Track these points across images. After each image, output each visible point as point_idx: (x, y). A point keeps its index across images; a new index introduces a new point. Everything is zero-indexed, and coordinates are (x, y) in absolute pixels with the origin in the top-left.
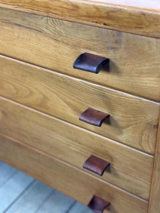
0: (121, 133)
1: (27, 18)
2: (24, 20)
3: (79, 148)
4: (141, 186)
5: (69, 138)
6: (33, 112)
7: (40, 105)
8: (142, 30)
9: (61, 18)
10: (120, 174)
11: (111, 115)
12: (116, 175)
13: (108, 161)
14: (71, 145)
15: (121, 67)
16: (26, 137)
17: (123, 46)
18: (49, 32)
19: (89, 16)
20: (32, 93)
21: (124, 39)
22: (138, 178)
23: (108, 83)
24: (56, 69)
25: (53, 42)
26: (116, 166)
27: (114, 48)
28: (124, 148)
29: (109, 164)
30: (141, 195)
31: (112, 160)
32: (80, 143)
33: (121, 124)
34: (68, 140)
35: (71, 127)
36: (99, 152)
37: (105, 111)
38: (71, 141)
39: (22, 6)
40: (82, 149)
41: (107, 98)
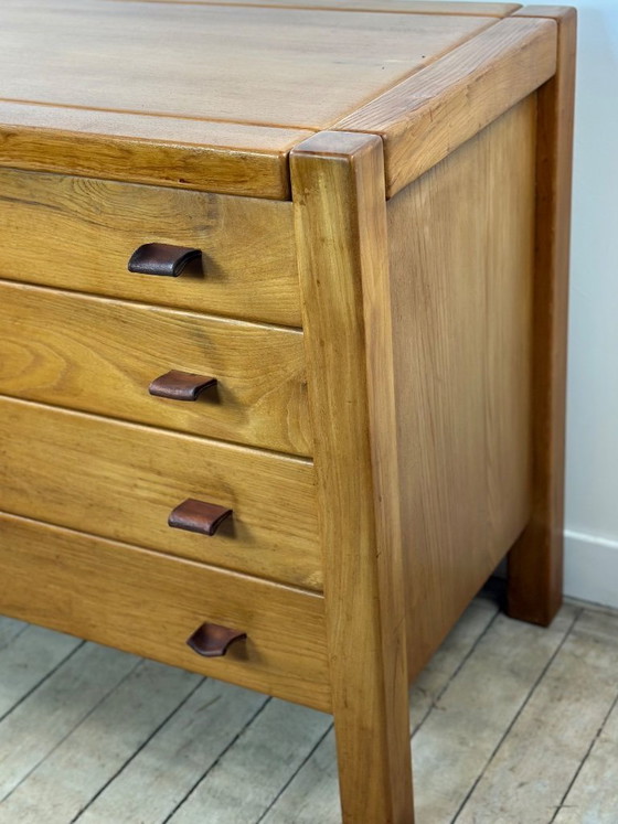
0: (243, 420)
1: (29, 182)
2: (21, 187)
3: (158, 487)
4: (304, 553)
5: (133, 466)
6: (41, 412)
7: (58, 389)
8: (246, 186)
9: (100, 174)
10: (258, 533)
11: (219, 378)
12: (249, 540)
13: (227, 504)
14: (140, 483)
15: (225, 265)
16: (22, 492)
17: (222, 222)
18: (77, 208)
19: (152, 168)
20: (38, 358)
21: (222, 208)
22: (294, 531)
23: (205, 305)
24: (95, 289)
25: (86, 229)
26: (246, 516)
27: (207, 228)
28: (256, 457)
29: (230, 512)
30: (307, 582)
31: (235, 501)
32: (159, 473)
33: (242, 395)
34: (132, 470)
35: (137, 432)
36: (205, 486)
37: (206, 372)
38: (140, 474)
39: (21, 158)
40: (164, 489)
41: (206, 338)
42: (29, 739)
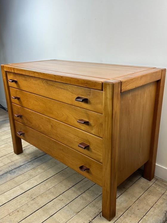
0: (92, 130)
1: (64, 85)
3: (78, 140)
4: (100, 156)
5: (75, 135)
6: (63, 124)
7: (65, 121)
8: (96, 87)
9: (74, 84)
10: (93, 150)
11: (89, 122)
12: (91, 151)
13: (88, 144)
14: (76, 138)
15: (91, 102)
16: (59, 137)
17: (92, 94)
18: (70, 90)
19: (82, 83)
20: (63, 115)
21: (92, 92)
22: (99, 151)
23: (88, 108)
24: (71, 104)
25: (71, 93)
26: (91, 147)
27: (89, 95)
28: (94, 137)
29: (89, 146)
30: (100, 161)
31: (90, 144)
32: (79, 137)
33: (93, 125)
34: (75, 136)
35: (76, 129)
36: (85, 140)
37: (87, 120)
38: (76, 137)
39: (63, 81)
40: (79, 140)
41: (88, 114)
42: (56, 180)
